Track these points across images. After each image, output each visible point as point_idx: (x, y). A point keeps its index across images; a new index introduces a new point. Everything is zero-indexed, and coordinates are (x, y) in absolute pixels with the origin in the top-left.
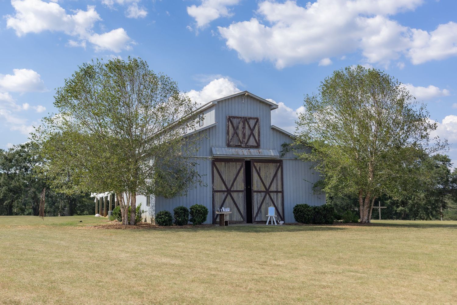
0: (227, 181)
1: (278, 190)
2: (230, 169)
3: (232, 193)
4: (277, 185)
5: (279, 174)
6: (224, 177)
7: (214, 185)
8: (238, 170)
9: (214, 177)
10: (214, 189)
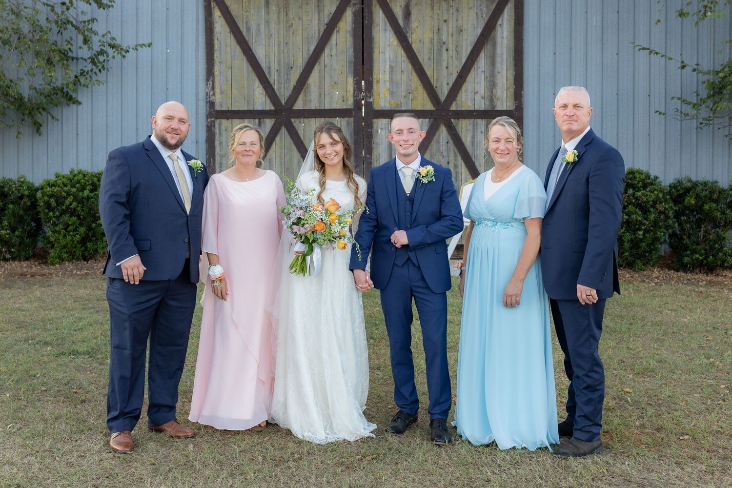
0: (274, 66)
1: (499, 107)
2: (291, 14)
3: (295, 122)
4: (492, 84)
5: (505, 34)
6: (260, 53)
7: (213, 88)
8: (326, 21)
9: (216, 54)
10: (212, 104)
